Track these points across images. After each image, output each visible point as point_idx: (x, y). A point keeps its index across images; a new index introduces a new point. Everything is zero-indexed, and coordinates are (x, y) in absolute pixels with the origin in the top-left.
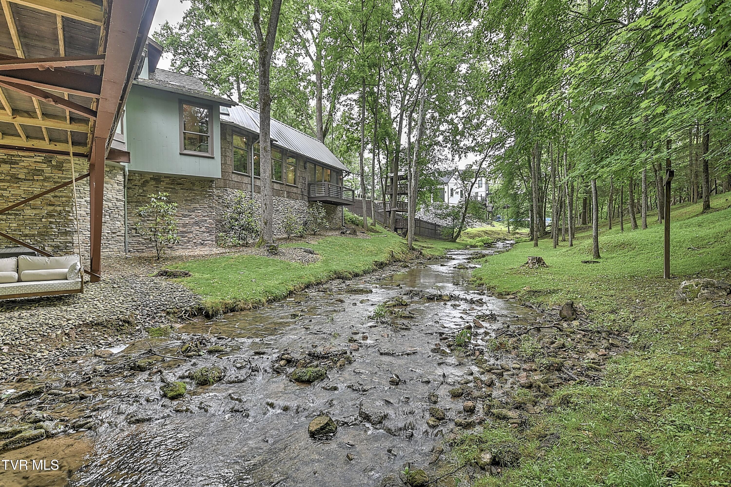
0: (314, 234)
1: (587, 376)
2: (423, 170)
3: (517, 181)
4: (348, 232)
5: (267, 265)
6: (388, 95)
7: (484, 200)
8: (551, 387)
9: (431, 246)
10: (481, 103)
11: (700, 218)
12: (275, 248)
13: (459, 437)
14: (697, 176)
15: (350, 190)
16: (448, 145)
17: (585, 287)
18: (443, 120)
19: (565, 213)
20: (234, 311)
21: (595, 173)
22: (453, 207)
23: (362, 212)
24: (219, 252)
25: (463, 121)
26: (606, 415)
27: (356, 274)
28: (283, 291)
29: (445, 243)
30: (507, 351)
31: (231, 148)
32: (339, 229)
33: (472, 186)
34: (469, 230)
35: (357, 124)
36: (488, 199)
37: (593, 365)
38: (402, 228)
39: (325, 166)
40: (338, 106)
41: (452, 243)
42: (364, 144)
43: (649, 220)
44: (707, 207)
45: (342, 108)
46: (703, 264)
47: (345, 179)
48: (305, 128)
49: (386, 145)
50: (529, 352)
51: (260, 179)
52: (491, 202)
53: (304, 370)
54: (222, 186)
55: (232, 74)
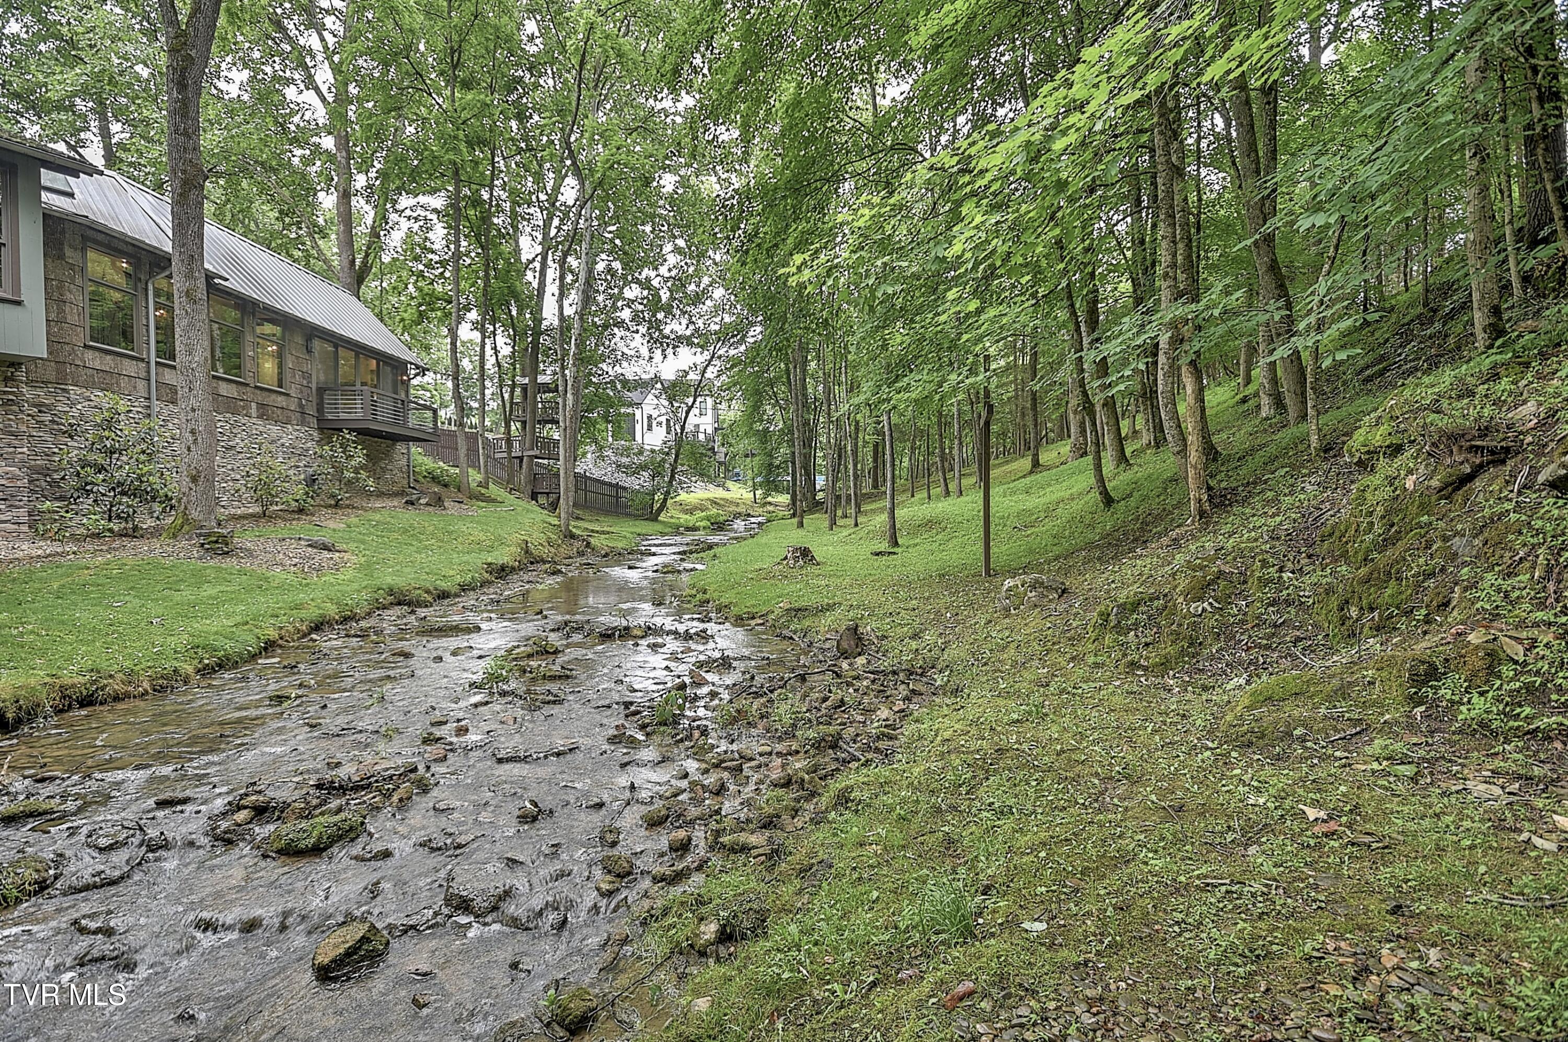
0: (336, 505)
1: (877, 750)
2: (590, 374)
3: (768, 407)
4: (422, 501)
5: (199, 579)
6: (513, 211)
7: (710, 439)
8: (821, 779)
9: (608, 529)
10: (702, 255)
11: (1028, 480)
12: (224, 540)
13: (659, 903)
14: (1023, 415)
15: (425, 407)
16: (640, 328)
17: (875, 597)
18: (630, 278)
19: (846, 468)
20: (91, 703)
21: (889, 400)
22: (653, 451)
23: (457, 458)
24: (40, 552)
25: (669, 284)
26: (902, 813)
27: (444, 592)
28: (249, 641)
29: (637, 523)
30: (749, 723)
31: (78, 281)
32: (402, 493)
33: (687, 413)
34: (683, 496)
35: (443, 263)
36: (718, 439)
37: (886, 730)
38: (548, 494)
39: (360, 350)
40: (393, 217)
41: (651, 523)
42: (459, 310)
43: (964, 482)
44: (1036, 464)
45: (405, 225)
46: (1031, 551)
47: (414, 382)
48: (308, 256)
49: (512, 317)
50: (787, 720)
51: (174, 367)
52: (723, 445)
53: (304, 824)
54: (52, 378)
55: (84, 92)
